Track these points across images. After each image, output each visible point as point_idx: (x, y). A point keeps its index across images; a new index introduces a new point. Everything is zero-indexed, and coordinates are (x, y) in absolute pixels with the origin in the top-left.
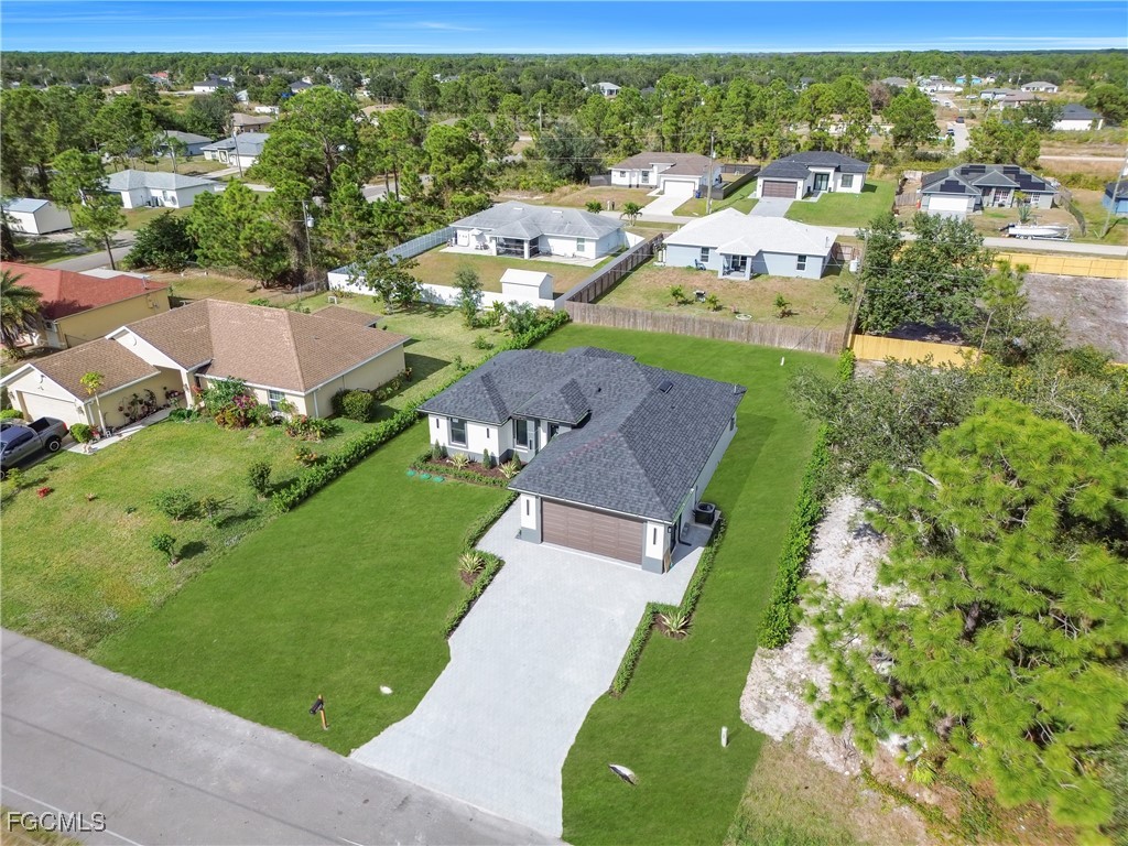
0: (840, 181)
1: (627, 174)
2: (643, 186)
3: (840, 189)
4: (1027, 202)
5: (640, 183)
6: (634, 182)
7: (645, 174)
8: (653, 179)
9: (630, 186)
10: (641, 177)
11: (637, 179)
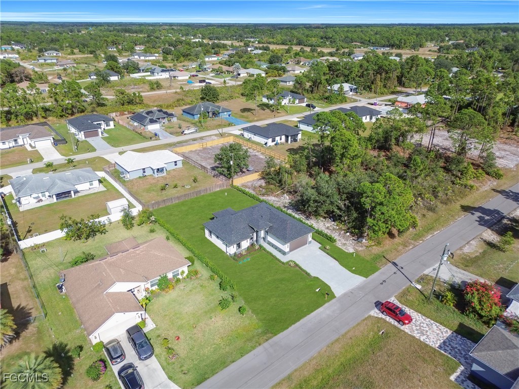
0: (105, 125)
1: (7, 143)
2: (15, 146)
3: (106, 128)
4: (170, 120)
5: (14, 145)
6: (11, 145)
7: (15, 141)
8: (20, 142)
9: (10, 148)
10: (13, 142)
11: (12, 144)
